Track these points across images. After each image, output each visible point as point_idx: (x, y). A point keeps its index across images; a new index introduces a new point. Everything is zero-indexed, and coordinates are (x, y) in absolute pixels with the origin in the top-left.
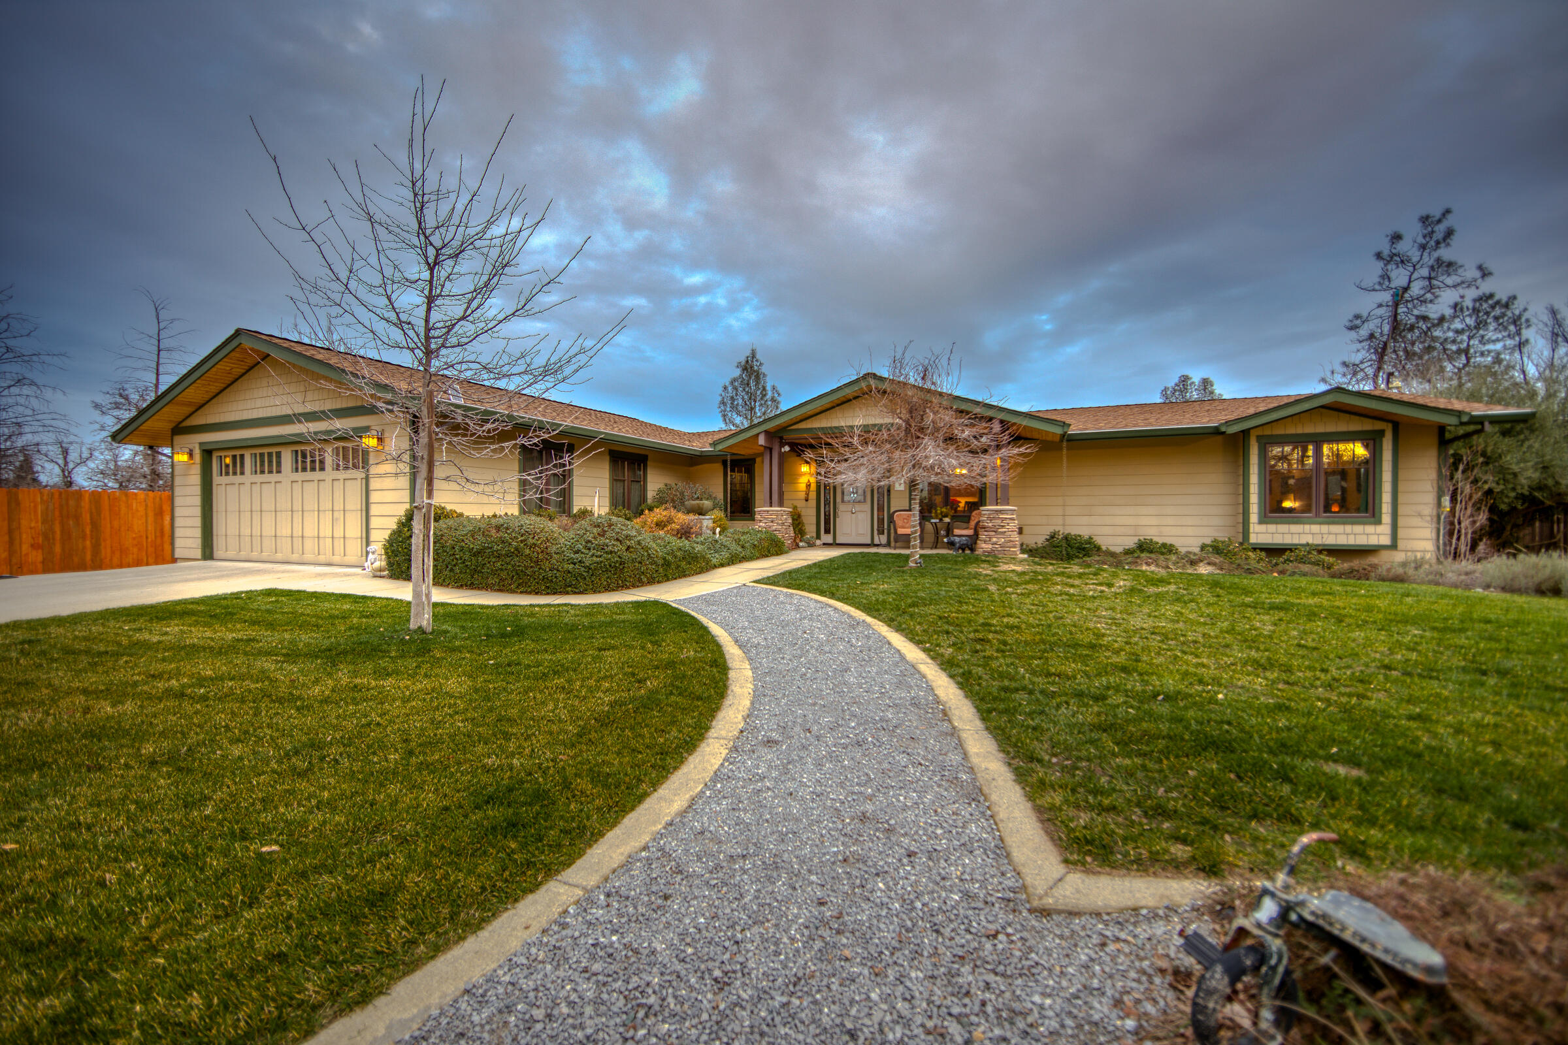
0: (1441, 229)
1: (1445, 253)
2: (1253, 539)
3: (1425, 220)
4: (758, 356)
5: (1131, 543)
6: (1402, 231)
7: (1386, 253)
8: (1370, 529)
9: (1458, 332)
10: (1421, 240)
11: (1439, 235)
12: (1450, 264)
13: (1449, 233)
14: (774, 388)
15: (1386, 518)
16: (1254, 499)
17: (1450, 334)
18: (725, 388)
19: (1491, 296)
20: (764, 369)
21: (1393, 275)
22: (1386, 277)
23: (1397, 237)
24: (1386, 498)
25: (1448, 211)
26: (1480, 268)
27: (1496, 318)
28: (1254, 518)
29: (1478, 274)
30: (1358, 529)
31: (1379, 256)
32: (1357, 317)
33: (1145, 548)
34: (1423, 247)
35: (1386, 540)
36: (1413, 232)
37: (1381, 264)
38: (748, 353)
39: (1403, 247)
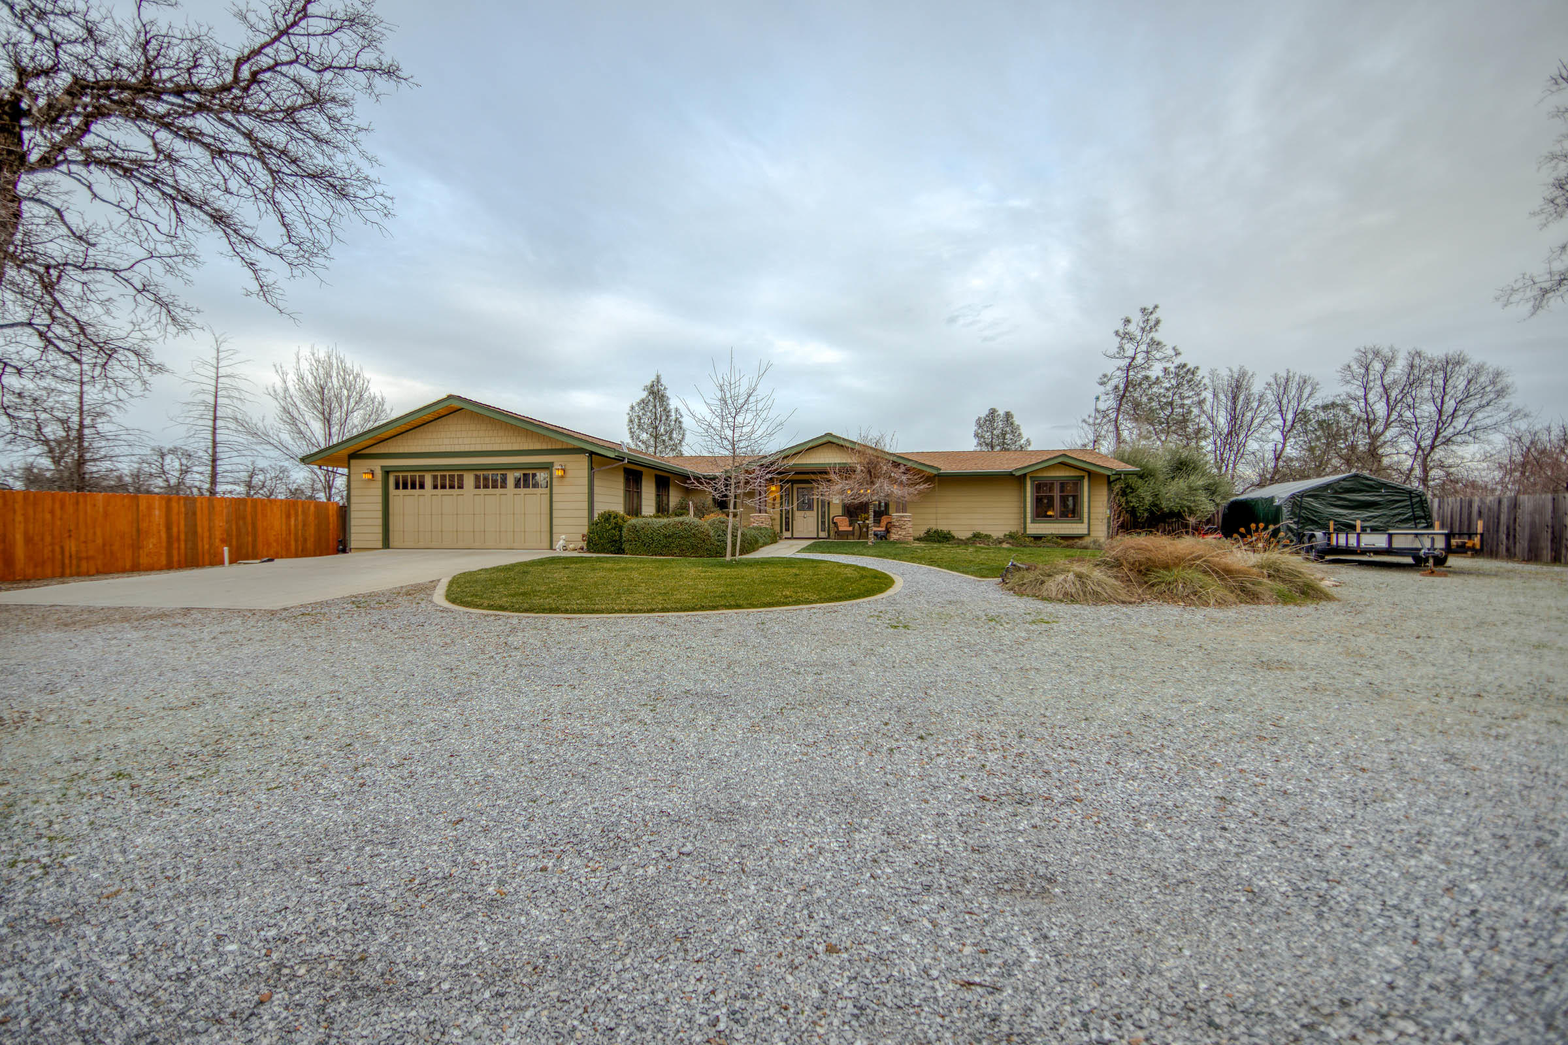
0: (1153, 317)
1: (1157, 336)
2: (1029, 532)
3: (1143, 310)
4: (663, 381)
5: (969, 534)
6: (1131, 317)
7: (1121, 331)
8: (1079, 525)
9: (1167, 389)
10: (1141, 324)
11: (1152, 323)
12: (1158, 344)
13: (1157, 322)
14: (677, 410)
15: (1086, 520)
16: (1029, 510)
17: (1162, 391)
18: (632, 408)
19: (1185, 366)
20: (668, 393)
21: (1126, 347)
22: (1121, 348)
23: (1127, 321)
24: (1086, 510)
25: (1156, 307)
26: (1174, 348)
27: (1188, 382)
28: (1029, 520)
29: (1173, 353)
30: (1074, 525)
31: (1117, 333)
32: (1105, 376)
33: (977, 538)
34: (1143, 330)
35: (1086, 532)
36: (1137, 318)
37: (1119, 339)
38: (654, 378)
39: (1132, 328)
